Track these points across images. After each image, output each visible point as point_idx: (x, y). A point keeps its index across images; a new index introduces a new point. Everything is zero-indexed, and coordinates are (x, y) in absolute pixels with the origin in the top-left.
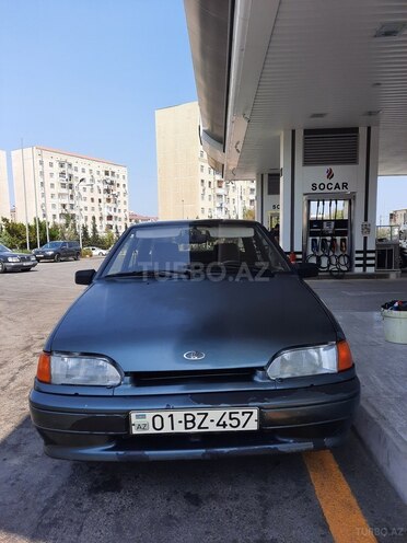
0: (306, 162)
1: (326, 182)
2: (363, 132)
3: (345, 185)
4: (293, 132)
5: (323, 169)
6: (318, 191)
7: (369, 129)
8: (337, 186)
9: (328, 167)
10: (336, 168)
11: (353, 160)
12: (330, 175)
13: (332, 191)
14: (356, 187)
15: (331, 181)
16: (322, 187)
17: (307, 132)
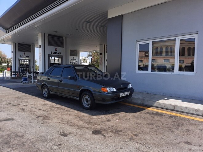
0: (49, 45)
1: (55, 52)
2: (64, 39)
3: (60, 53)
4: (44, 34)
5: (54, 47)
6: (53, 54)
7: (66, 38)
8: (58, 53)
9: (56, 47)
10: (58, 48)
11: (62, 46)
12: (56, 50)
13: (57, 54)
15: (57, 51)
16: (54, 53)
17: (49, 35)
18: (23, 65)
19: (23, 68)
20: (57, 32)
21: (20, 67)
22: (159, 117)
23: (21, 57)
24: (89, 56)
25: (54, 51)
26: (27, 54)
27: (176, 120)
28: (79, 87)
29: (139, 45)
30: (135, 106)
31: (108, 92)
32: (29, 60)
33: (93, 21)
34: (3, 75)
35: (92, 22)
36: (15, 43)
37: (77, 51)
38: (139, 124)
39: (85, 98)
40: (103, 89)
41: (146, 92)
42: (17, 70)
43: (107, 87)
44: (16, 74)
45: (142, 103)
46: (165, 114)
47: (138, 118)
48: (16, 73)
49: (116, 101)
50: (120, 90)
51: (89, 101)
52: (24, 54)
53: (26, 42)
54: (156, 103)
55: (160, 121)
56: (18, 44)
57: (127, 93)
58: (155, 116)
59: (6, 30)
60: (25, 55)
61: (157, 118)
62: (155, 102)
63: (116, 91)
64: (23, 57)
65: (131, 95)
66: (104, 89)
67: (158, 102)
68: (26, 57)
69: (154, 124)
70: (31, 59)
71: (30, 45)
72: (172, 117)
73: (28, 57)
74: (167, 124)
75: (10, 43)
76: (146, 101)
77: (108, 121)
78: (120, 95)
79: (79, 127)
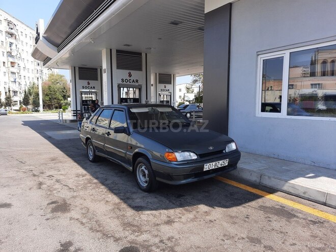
0: (118, 67)
1: (128, 78)
3: (137, 81)
4: (111, 50)
5: (126, 72)
6: (124, 83)
7: (146, 54)
8: (133, 81)
9: (129, 71)
10: (132, 72)
11: (140, 69)
12: (130, 75)
13: (131, 83)
14: (142, 82)
15: (131, 78)
16: (126, 81)
17: (118, 51)
18: (86, 101)
19: (87, 105)
20: (128, 45)
21: (83, 105)
22: (284, 220)
23: (83, 88)
24: (195, 81)
25: (126, 77)
26: (92, 83)
27: (320, 234)
28: (131, 148)
29: (262, 61)
30: (242, 186)
31: (177, 161)
32: (96, 93)
33: (184, 20)
34: (59, 116)
35: (182, 22)
36: (75, 67)
37: (171, 75)
38: (230, 237)
39: (141, 169)
40: (169, 156)
41: (276, 157)
42: (79, 109)
43: (177, 152)
44: (76, 116)
45: (258, 180)
46: (301, 212)
47: (234, 220)
48: (76, 113)
49: (195, 180)
50: (205, 157)
51: (147, 175)
52: (89, 84)
53: (89, 65)
54: (287, 184)
55: (281, 232)
56: (79, 68)
57: (221, 162)
58: (276, 217)
59: (56, 48)
60: (90, 86)
61: (278, 223)
62: (286, 181)
63: (196, 159)
64: (86, 88)
65: (233, 165)
66: (170, 154)
67: (292, 182)
68: (91, 88)
69: (263, 241)
70: (98, 91)
71: (97, 69)
72: (314, 223)
73: (94, 88)
74: (294, 244)
75: (68, 67)
76: (267, 177)
77: (169, 222)
78: (205, 167)
79: (104, 235)
